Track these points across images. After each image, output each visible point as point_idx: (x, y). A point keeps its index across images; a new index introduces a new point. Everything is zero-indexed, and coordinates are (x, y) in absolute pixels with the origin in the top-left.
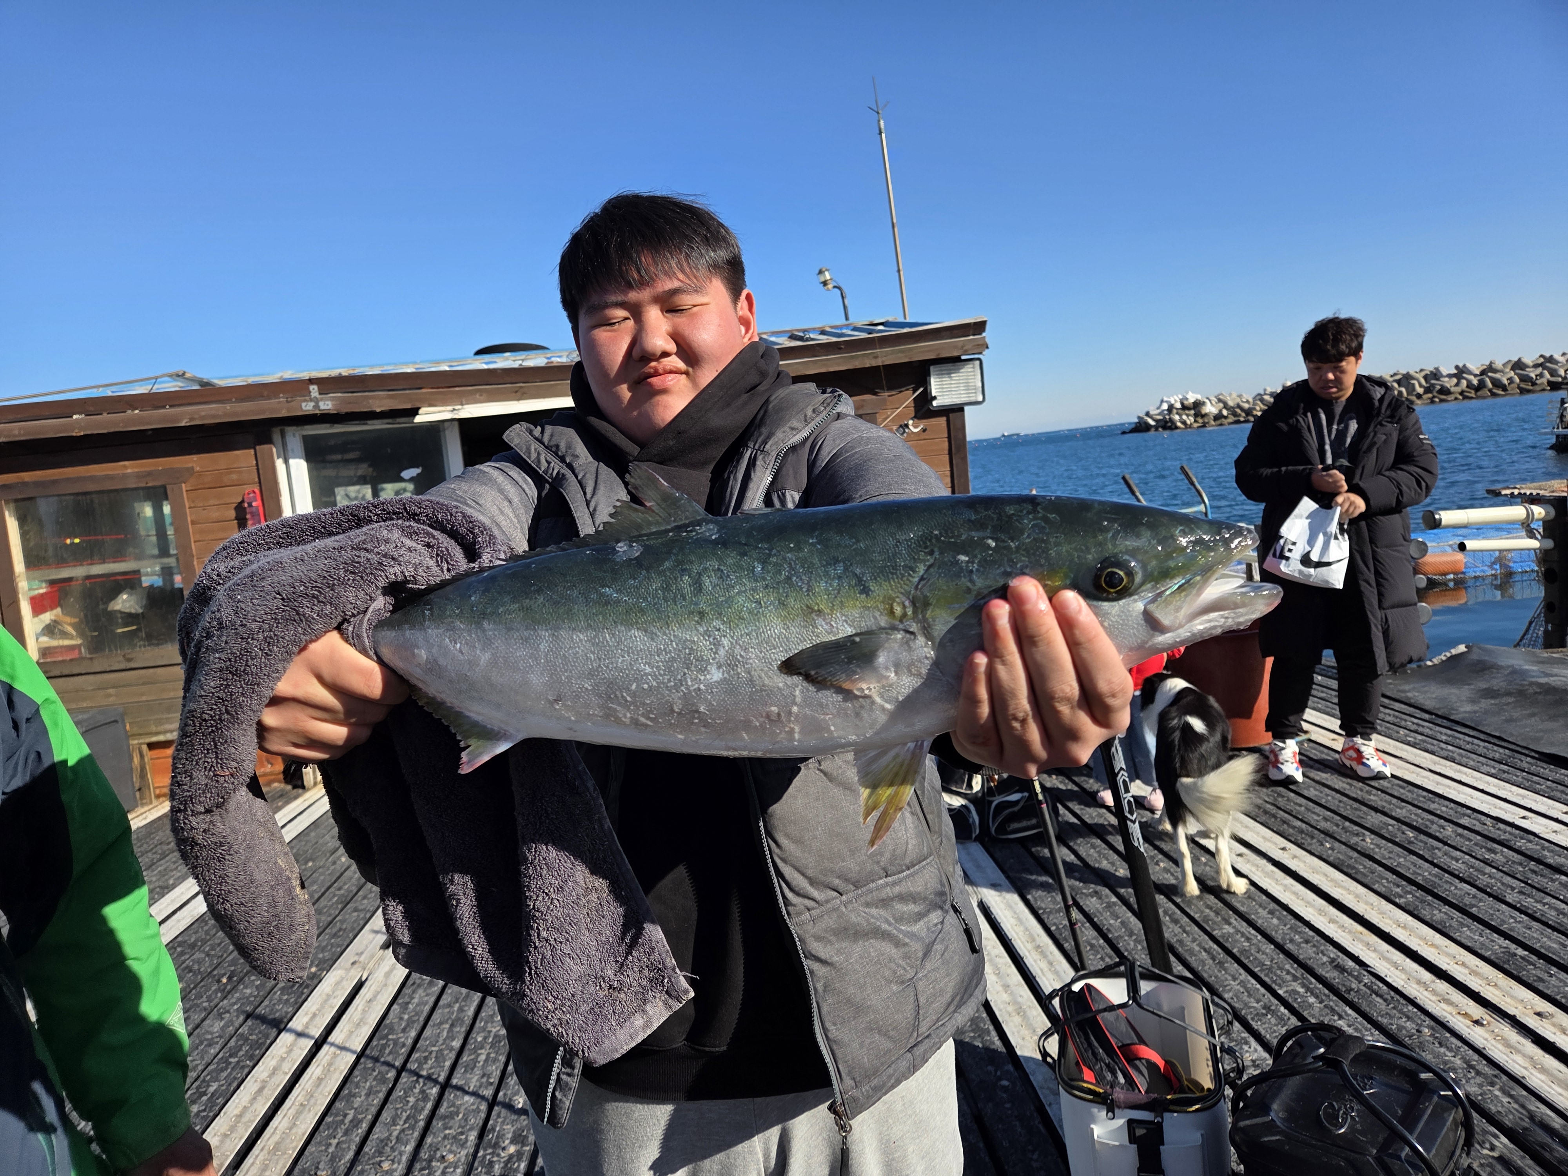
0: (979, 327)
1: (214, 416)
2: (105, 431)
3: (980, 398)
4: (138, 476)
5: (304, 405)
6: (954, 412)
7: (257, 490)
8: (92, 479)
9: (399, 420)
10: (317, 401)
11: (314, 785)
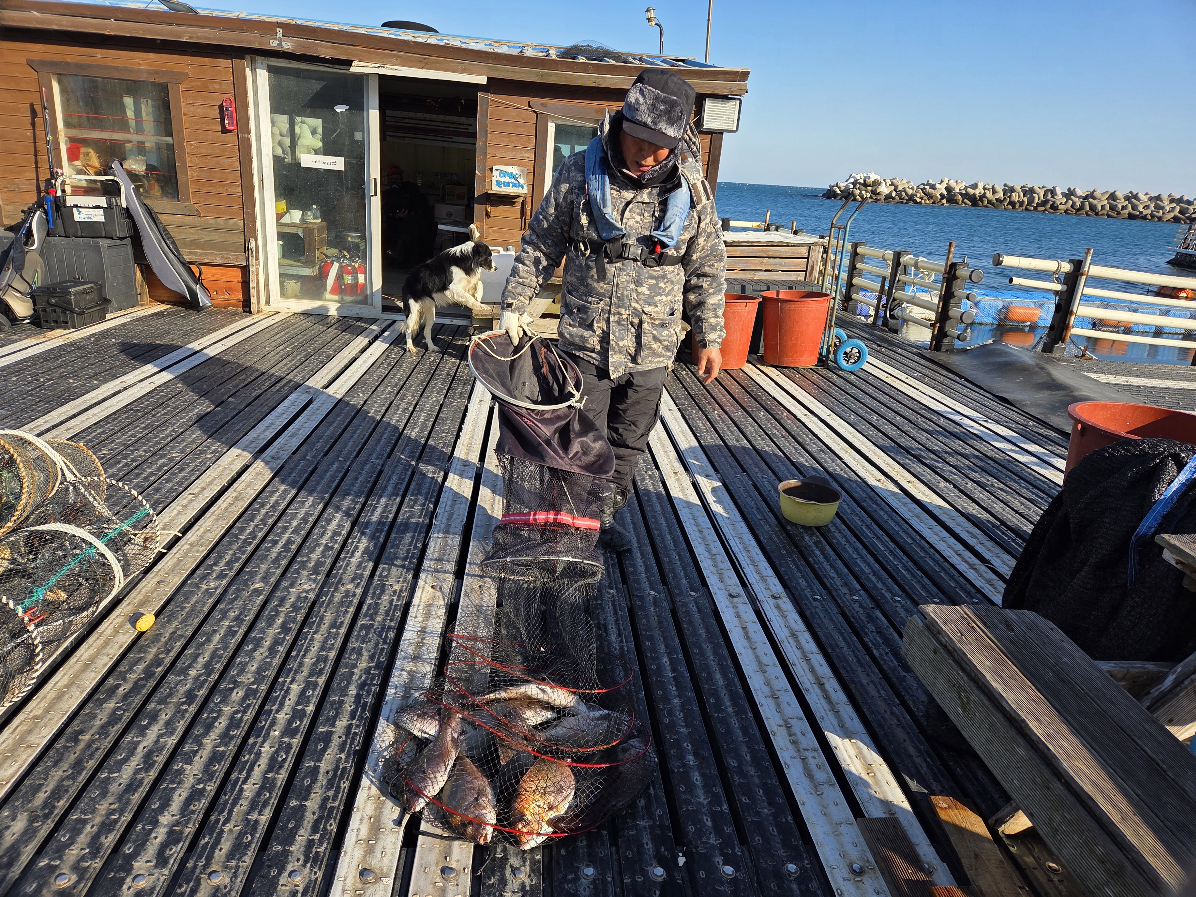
0: (744, 75)
1: (209, 39)
2: (129, 35)
3: (735, 129)
4: (149, 73)
5: (271, 41)
6: (716, 135)
7: (233, 99)
8: (116, 68)
9: (337, 66)
10: (280, 41)
11: (258, 312)
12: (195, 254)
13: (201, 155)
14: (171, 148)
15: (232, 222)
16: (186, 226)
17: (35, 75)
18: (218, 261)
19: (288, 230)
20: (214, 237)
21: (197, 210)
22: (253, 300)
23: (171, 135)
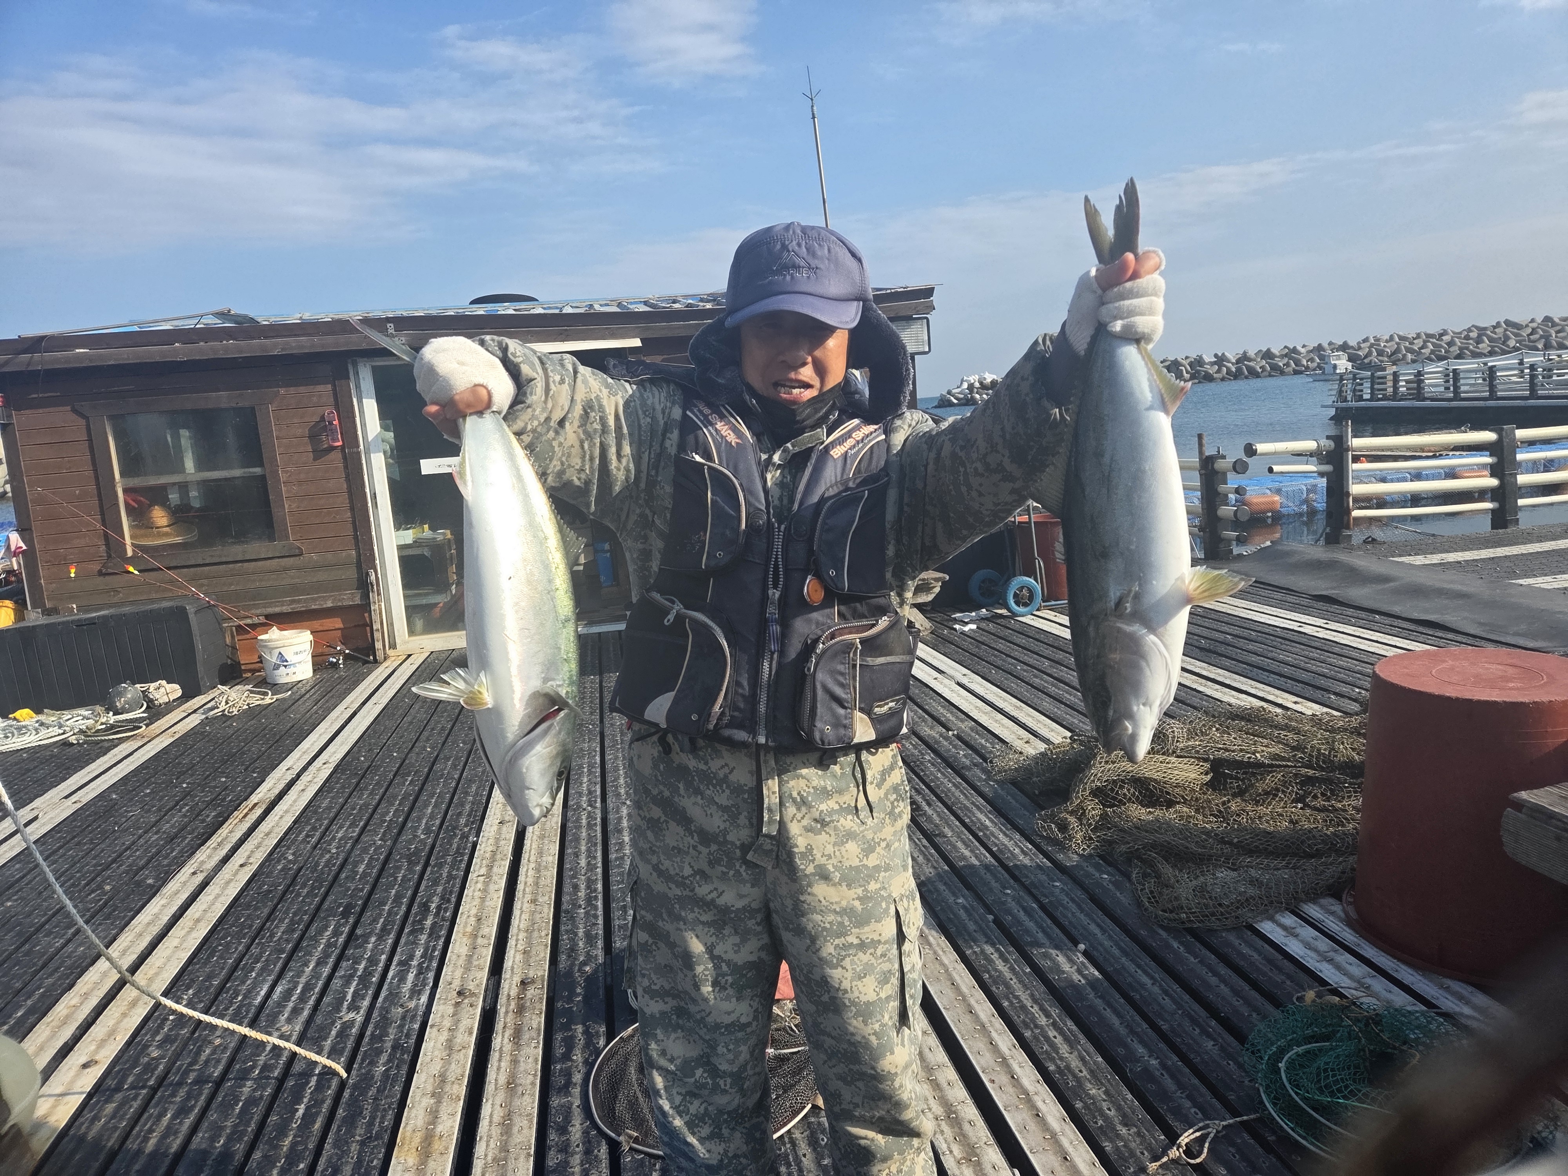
0: (929, 292)
1: (303, 347)
2: (203, 358)
3: (927, 349)
4: (230, 397)
7: (337, 414)
11: (385, 659)
12: (299, 601)
13: (300, 482)
14: (263, 478)
15: (344, 554)
16: (286, 569)
17: (83, 422)
18: (329, 604)
19: (411, 552)
20: (322, 576)
21: (299, 548)
22: (378, 645)
23: (261, 465)
